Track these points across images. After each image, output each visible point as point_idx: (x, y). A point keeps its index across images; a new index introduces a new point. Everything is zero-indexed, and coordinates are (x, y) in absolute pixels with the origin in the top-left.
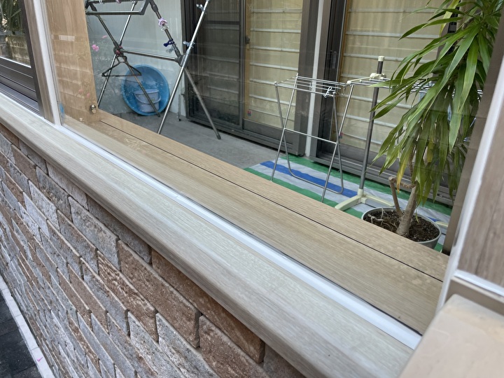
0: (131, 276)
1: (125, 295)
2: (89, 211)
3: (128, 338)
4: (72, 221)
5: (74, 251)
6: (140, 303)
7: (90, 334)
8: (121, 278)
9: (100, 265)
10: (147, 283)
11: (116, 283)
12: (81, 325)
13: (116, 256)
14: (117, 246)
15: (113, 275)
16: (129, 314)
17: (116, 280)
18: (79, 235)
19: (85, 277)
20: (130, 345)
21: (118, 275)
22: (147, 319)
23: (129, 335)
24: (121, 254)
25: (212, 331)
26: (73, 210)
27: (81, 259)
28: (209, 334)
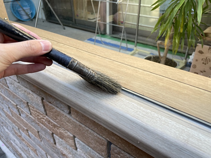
0: (55, 118)
1: (51, 127)
2: (19, 83)
4: (8, 87)
5: (12, 102)
6: (62, 132)
8: (47, 119)
9: (31, 111)
10: (68, 123)
11: (44, 120)
13: (42, 107)
14: (43, 102)
15: (42, 116)
16: (54, 135)
17: (43, 119)
18: (15, 95)
19: (21, 115)
21: (45, 117)
22: (68, 139)
24: (46, 107)
26: (7, 82)
27: (18, 106)
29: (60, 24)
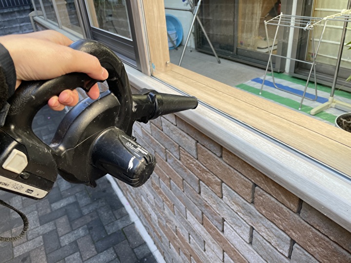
0: (205, 162)
1: (199, 172)
2: (176, 126)
3: (198, 195)
4: (162, 130)
5: (161, 146)
6: (210, 177)
7: (168, 191)
8: (197, 163)
9: (181, 155)
10: (217, 167)
11: (193, 165)
12: (162, 186)
13: (195, 151)
14: (196, 145)
15: (191, 161)
16: (201, 182)
17: (193, 163)
18: (167, 138)
19: (168, 160)
20: (200, 198)
21: (195, 161)
22: (215, 185)
23: (200, 193)
24: (199, 150)
25: (264, 195)
26: (163, 124)
27: (167, 150)
28: (261, 196)
29: (214, 55)
